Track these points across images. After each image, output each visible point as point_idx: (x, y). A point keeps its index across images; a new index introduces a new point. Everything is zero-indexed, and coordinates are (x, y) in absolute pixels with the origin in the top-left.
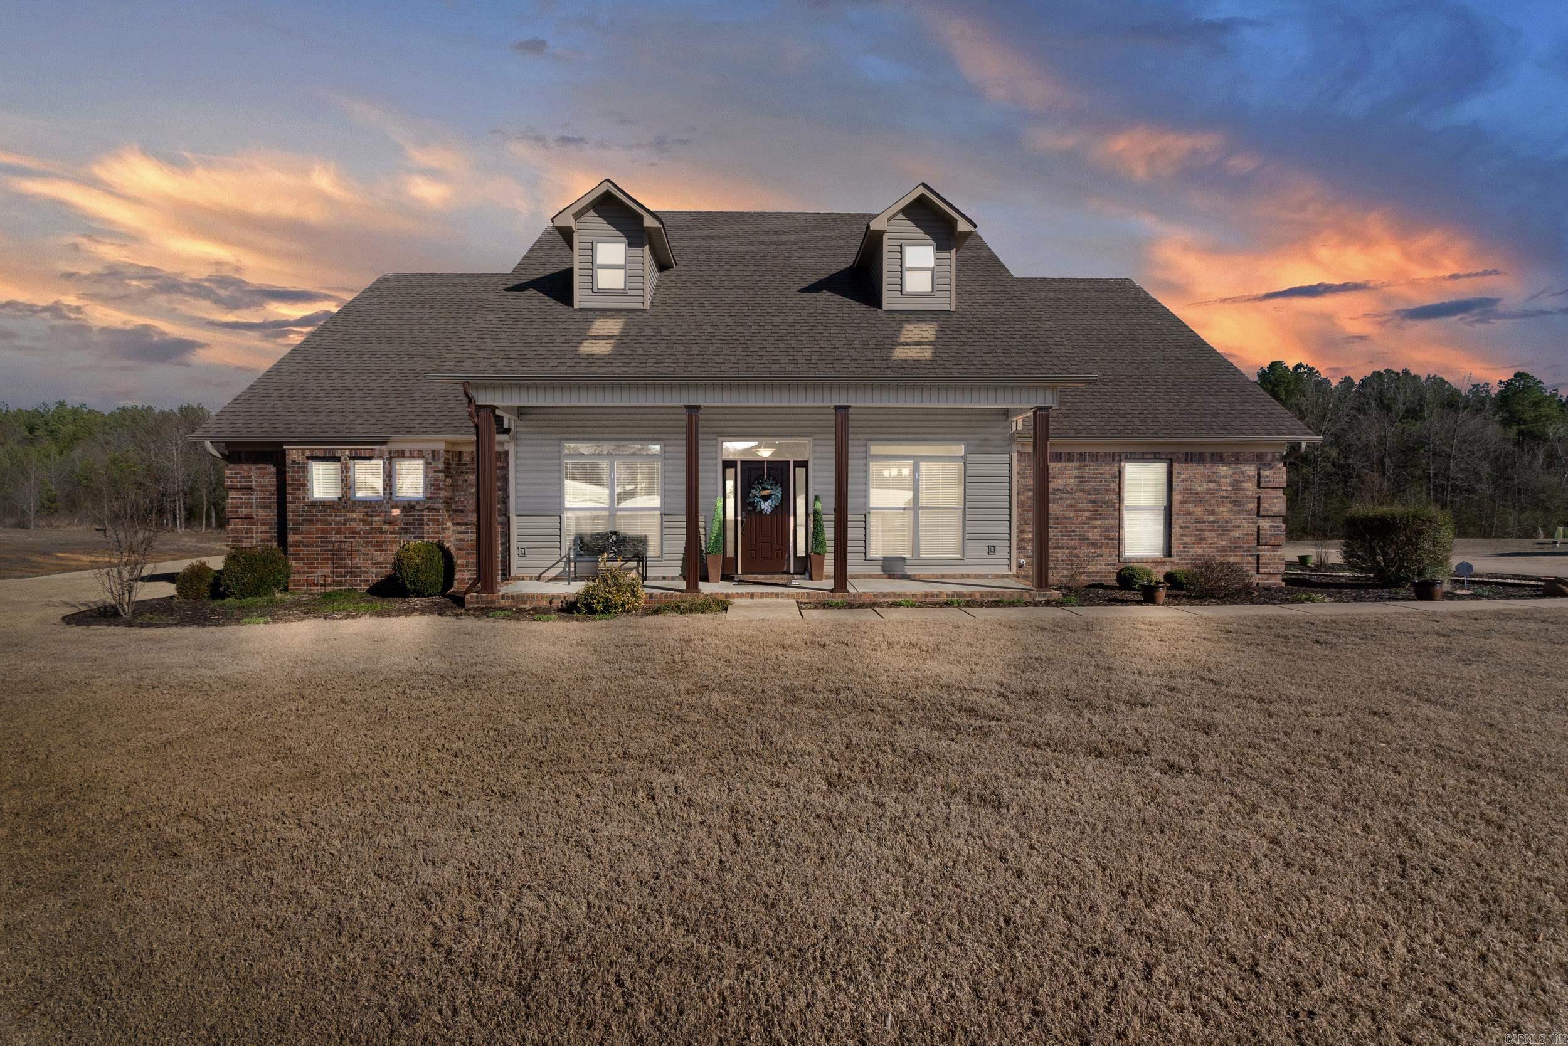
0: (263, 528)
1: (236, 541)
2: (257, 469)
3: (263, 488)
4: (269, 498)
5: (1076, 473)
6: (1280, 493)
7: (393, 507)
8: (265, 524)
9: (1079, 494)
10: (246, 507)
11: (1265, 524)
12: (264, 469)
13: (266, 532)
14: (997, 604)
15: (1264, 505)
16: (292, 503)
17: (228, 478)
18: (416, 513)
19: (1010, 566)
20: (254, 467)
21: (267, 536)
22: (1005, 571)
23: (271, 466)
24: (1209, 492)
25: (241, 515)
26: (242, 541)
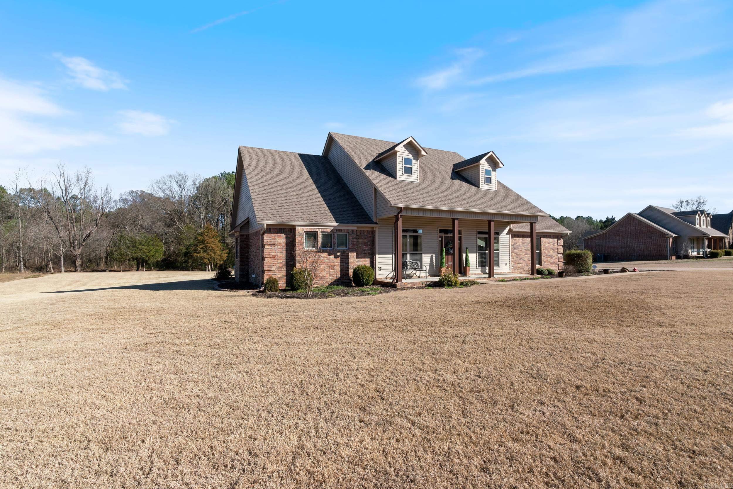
0: (280, 261)
1: (268, 267)
2: (278, 236)
3: (280, 244)
4: (282, 249)
5: (521, 241)
6: (562, 247)
7: (338, 252)
8: (281, 260)
9: (523, 247)
10: (273, 253)
11: (559, 255)
12: (280, 236)
13: (281, 263)
14: (521, 280)
15: (559, 250)
16: (298, 250)
17: (266, 240)
18: (346, 254)
19: (510, 269)
20: (276, 235)
21: (281, 265)
22: (508, 271)
23: (283, 235)
24: (549, 247)
25: (271, 256)
26: (271, 267)
